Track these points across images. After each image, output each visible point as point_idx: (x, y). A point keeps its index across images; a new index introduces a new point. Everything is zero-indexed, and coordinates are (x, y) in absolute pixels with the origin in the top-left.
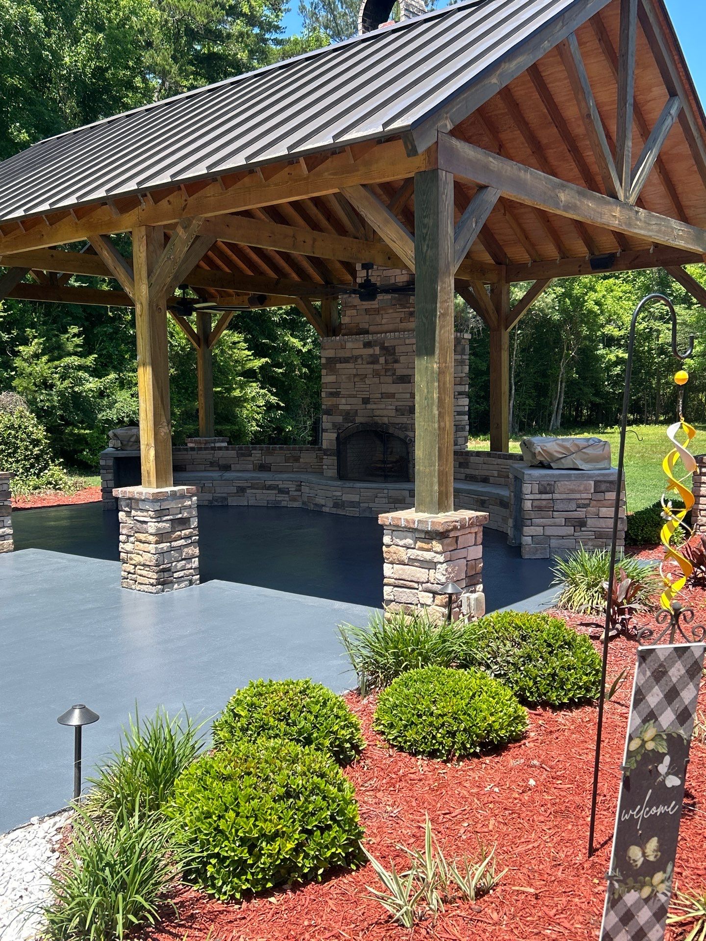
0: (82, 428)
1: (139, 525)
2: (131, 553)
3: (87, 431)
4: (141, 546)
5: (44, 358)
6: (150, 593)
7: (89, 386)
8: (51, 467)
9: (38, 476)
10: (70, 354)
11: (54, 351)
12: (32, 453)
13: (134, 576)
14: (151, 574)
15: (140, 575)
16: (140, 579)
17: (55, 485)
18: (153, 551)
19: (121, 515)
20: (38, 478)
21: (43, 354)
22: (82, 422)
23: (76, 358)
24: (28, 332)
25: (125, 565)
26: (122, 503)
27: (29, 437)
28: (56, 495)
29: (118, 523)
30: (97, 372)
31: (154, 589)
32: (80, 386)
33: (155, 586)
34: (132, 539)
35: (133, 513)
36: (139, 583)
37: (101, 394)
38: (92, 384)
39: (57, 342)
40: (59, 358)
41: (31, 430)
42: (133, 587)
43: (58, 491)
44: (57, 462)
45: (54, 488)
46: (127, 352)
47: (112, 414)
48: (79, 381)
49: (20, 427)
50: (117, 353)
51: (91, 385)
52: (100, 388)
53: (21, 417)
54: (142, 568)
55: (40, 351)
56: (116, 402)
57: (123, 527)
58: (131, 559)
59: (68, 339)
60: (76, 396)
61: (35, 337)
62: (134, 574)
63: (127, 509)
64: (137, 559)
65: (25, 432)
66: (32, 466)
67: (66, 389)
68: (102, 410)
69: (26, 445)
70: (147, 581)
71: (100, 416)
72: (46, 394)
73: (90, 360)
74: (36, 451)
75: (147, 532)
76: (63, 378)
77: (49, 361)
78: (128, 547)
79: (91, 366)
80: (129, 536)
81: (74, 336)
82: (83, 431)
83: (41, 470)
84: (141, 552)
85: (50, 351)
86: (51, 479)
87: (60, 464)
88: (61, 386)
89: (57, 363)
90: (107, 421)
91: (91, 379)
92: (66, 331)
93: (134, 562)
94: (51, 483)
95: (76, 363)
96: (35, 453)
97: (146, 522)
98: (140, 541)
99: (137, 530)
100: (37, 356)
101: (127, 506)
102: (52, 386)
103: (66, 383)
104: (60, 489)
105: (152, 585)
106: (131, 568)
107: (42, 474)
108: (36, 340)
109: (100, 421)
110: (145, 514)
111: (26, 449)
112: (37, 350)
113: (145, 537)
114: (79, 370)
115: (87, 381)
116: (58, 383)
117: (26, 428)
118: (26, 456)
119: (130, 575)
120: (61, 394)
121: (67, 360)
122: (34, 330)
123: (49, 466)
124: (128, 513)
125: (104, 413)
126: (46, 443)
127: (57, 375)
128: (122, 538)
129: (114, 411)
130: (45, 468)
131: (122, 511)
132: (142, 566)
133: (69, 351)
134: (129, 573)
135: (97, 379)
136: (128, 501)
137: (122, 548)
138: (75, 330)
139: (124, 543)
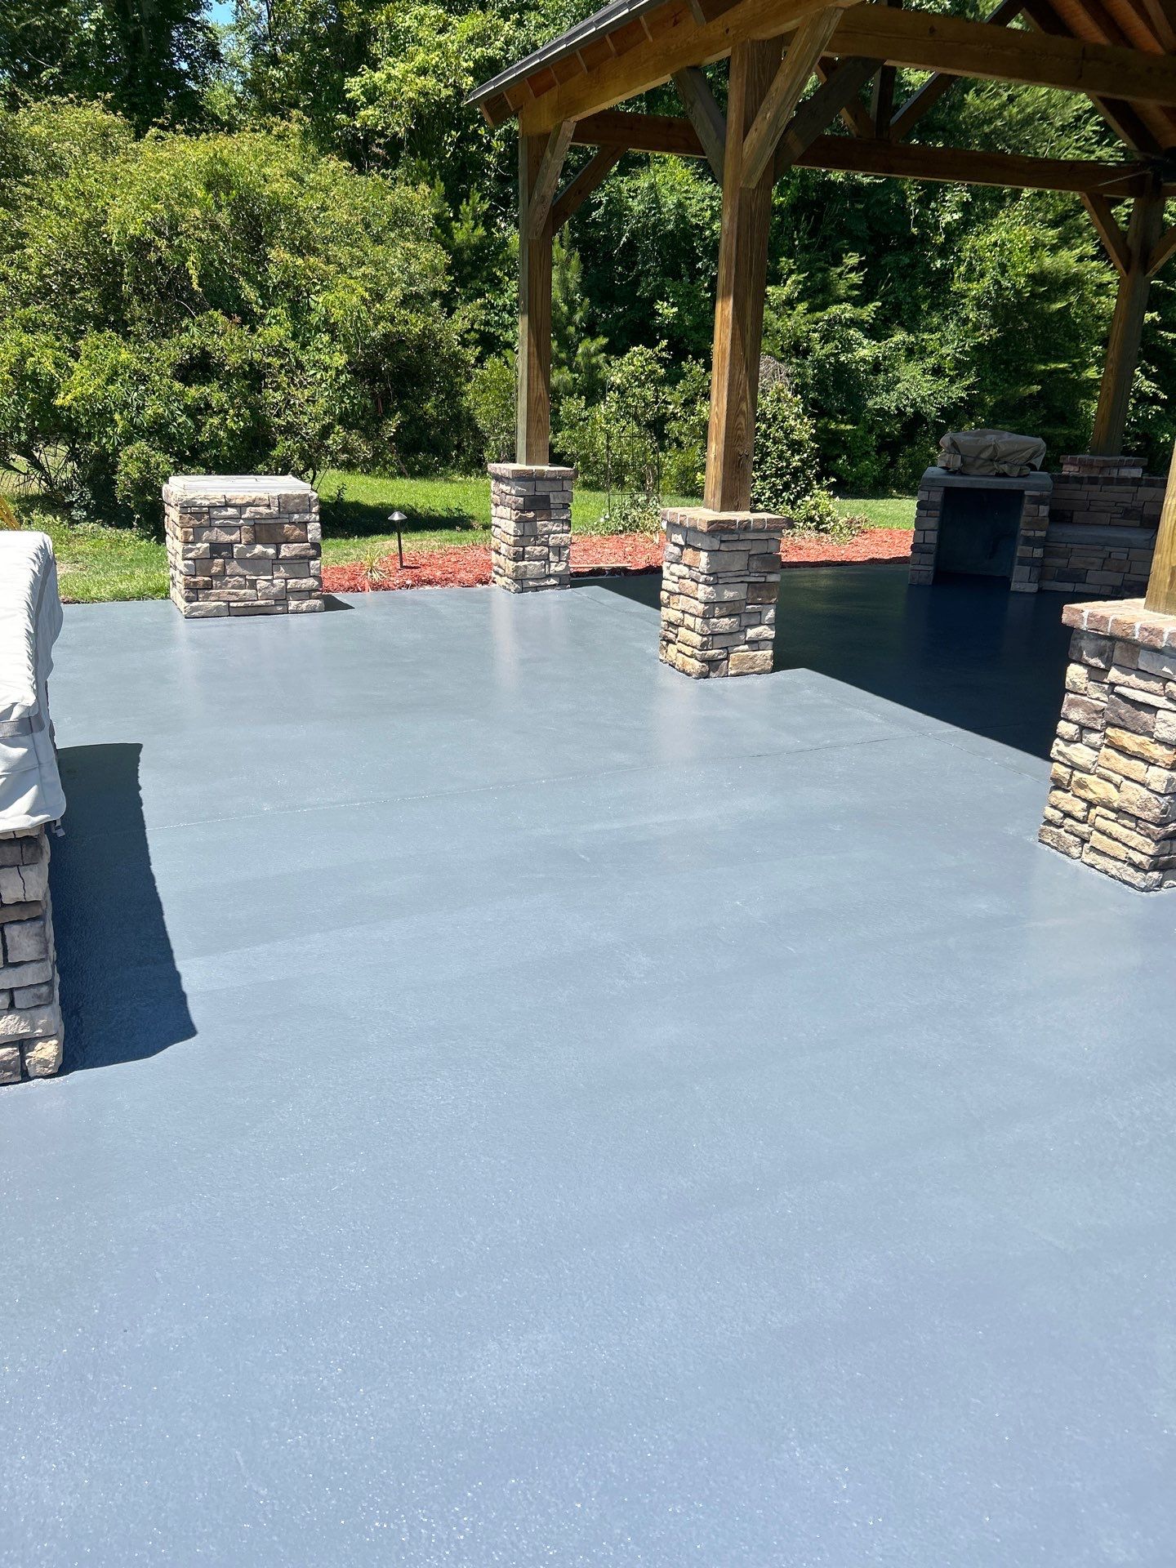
0: (842, 422)
1: (1124, 709)
2: (1087, 771)
3: (849, 427)
4: (1122, 763)
5: (802, 307)
6: (1125, 882)
7: (862, 354)
8: (816, 491)
9: (793, 503)
10: (839, 301)
11: (818, 294)
12: (789, 464)
13: (1084, 828)
14: (1136, 840)
15: (1103, 833)
16: (1097, 839)
17: (819, 524)
18: (1160, 787)
19: (1075, 674)
20: (792, 508)
21: (800, 300)
22: (843, 412)
23: (849, 306)
24: (782, 264)
25: (1059, 793)
26: (1083, 644)
27: (787, 435)
28: (819, 540)
29: (1058, 689)
30: (875, 332)
31: (1138, 878)
32: (848, 352)
33: (1146, 872)
34: (1095, 738)
35: (1114, 674)
36: (1093, 849)
37: (876, 367)
38: (867, 350)
39: (824, 279)
40: (823, 307)
41: (793, 423)
42: (1075, 851)
43: (822, 534)
44: (825, 482)
45: (816, 528)
46: (925, 299)
47: (887, 401)
48: (848, 345)
49: (775, 417)
50: (909, 300)
51: (866, 352)
52: (878, 357)
53: (779, 400)
54: (1113, 816)
55: (796, 294)
56: (899, 381)
57: (1073, 704)
58: (1082, 785)
59: (840, 275)
60: (841, 368)
61: (791, 272)
62: (1083, 821)
63: (1094, 661)
64: (1099, 789)
65: (781, 428)
66: (786, 487)
67: (827, 357)
68: (874, 393)
69: (782, 451)
70: (1121, 852)
71: (870, 403)
72: (797, 364)
73: (868, 312)
74: (796, 462)
75: (1150, 734)
76: (826, 338)
77: (810, 310)
78: (1081, 754)
79: (867, 322)
80: (1083, 728)
81: (851, 270)
82: (842, 426)
83: (799, 496)
84: (1117, 778)
85: (810, 296)
86: (814, 512)
87: (829, 488)
88: (821, 351)
89: (819, 314)
90: (881, 412)
91: (865, 342)
92: (838, 262)
93: (1090, 796)
94: (811, 519)
95: (847, 315)
96: (794, 464)
97: (1153, 709)
98: (1122, 751)
99: (1117, 721)
100: (790, 303)
101: (1099, 654)
102: (807, 352)
103: (829, 348)
104: (825, 531)
105: (1137, 867)
106: (1078, 808)
107: (799, 502)
108: (794, 277)
109: (869, 411)
110: (1155, 686)
111: (780, 457)
112: (792, 292)
113: (1141, 745)
114: (849, 327)
115: (860, 344)
116: (818, 347)
117: (785, 419)
118: (778, 469)
119: (1069, 821)
120: (819, 365)
121: (834, 310)
122: (791, 261)
123: (812, 488)
124: (1096, 674)
125: (878, 399)
126: (813, 449)
127: (816, 335)
128: (1064, 728)
129: (894, 395)
130: (806, 491)
131: (1080, 663)
132: (1113, 810)
133: (838, 296)
134: (1067, 815)
135: (874, 342)
136: (1103, 643)
137: (1060, 753)
138: (852, 259)
139: (1069, 741)
